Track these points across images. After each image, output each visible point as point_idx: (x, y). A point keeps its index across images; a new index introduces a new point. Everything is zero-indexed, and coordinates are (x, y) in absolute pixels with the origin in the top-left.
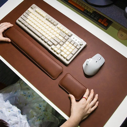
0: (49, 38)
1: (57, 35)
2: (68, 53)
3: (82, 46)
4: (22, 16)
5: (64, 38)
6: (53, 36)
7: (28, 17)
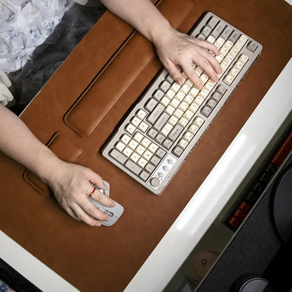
0: (165, 101)
1: (174, 120)
2: (128, 152)
3: (149, 183)
4: (223, 23)
5: (167, 137)
6: (170, 110)
7: (220, 39)
